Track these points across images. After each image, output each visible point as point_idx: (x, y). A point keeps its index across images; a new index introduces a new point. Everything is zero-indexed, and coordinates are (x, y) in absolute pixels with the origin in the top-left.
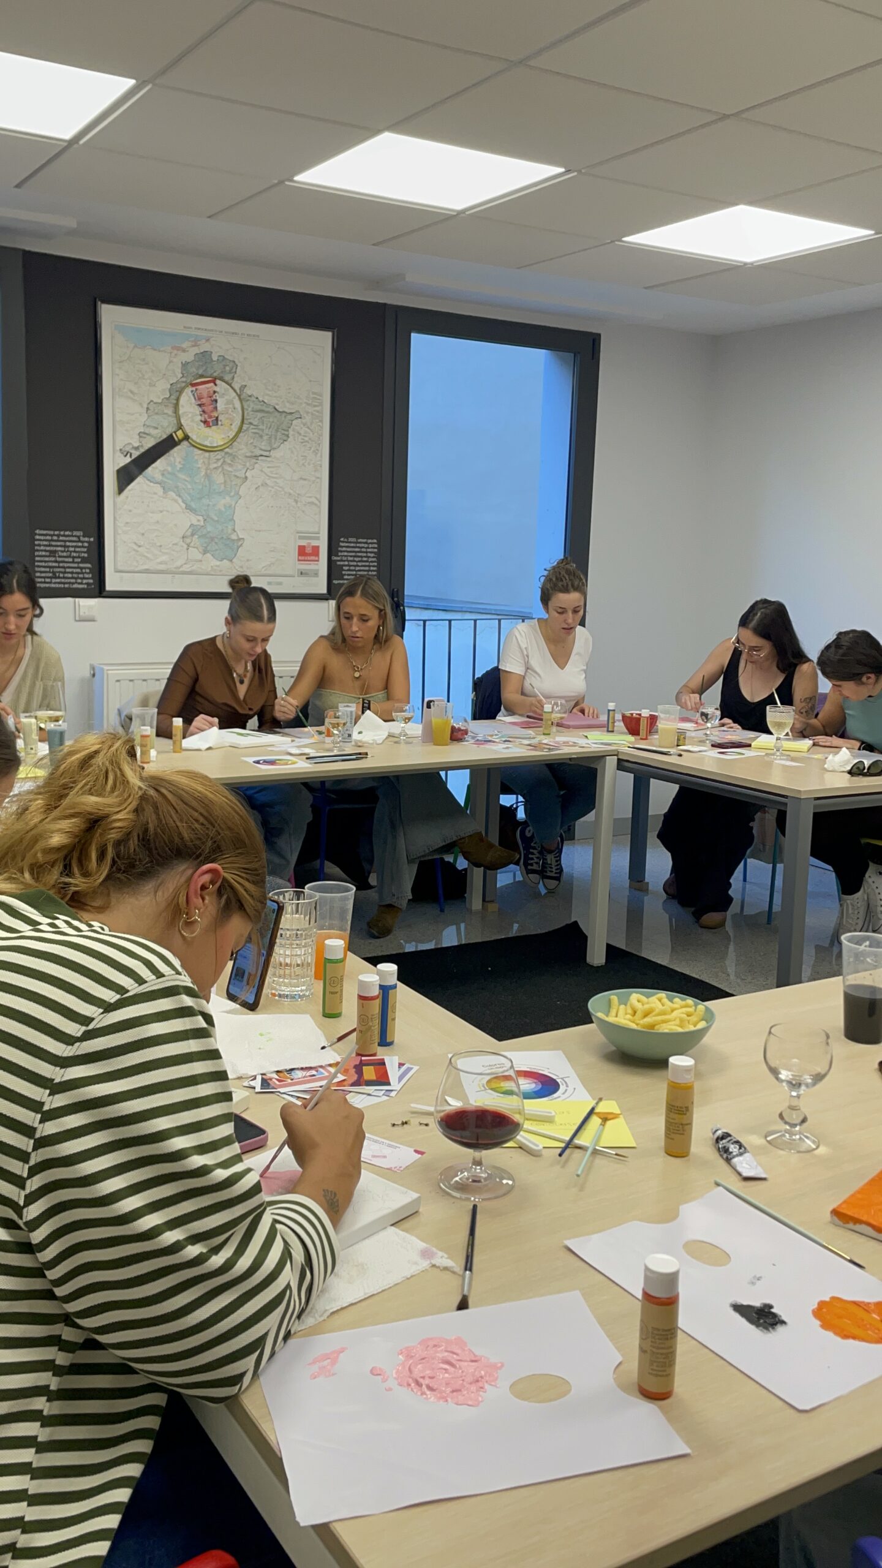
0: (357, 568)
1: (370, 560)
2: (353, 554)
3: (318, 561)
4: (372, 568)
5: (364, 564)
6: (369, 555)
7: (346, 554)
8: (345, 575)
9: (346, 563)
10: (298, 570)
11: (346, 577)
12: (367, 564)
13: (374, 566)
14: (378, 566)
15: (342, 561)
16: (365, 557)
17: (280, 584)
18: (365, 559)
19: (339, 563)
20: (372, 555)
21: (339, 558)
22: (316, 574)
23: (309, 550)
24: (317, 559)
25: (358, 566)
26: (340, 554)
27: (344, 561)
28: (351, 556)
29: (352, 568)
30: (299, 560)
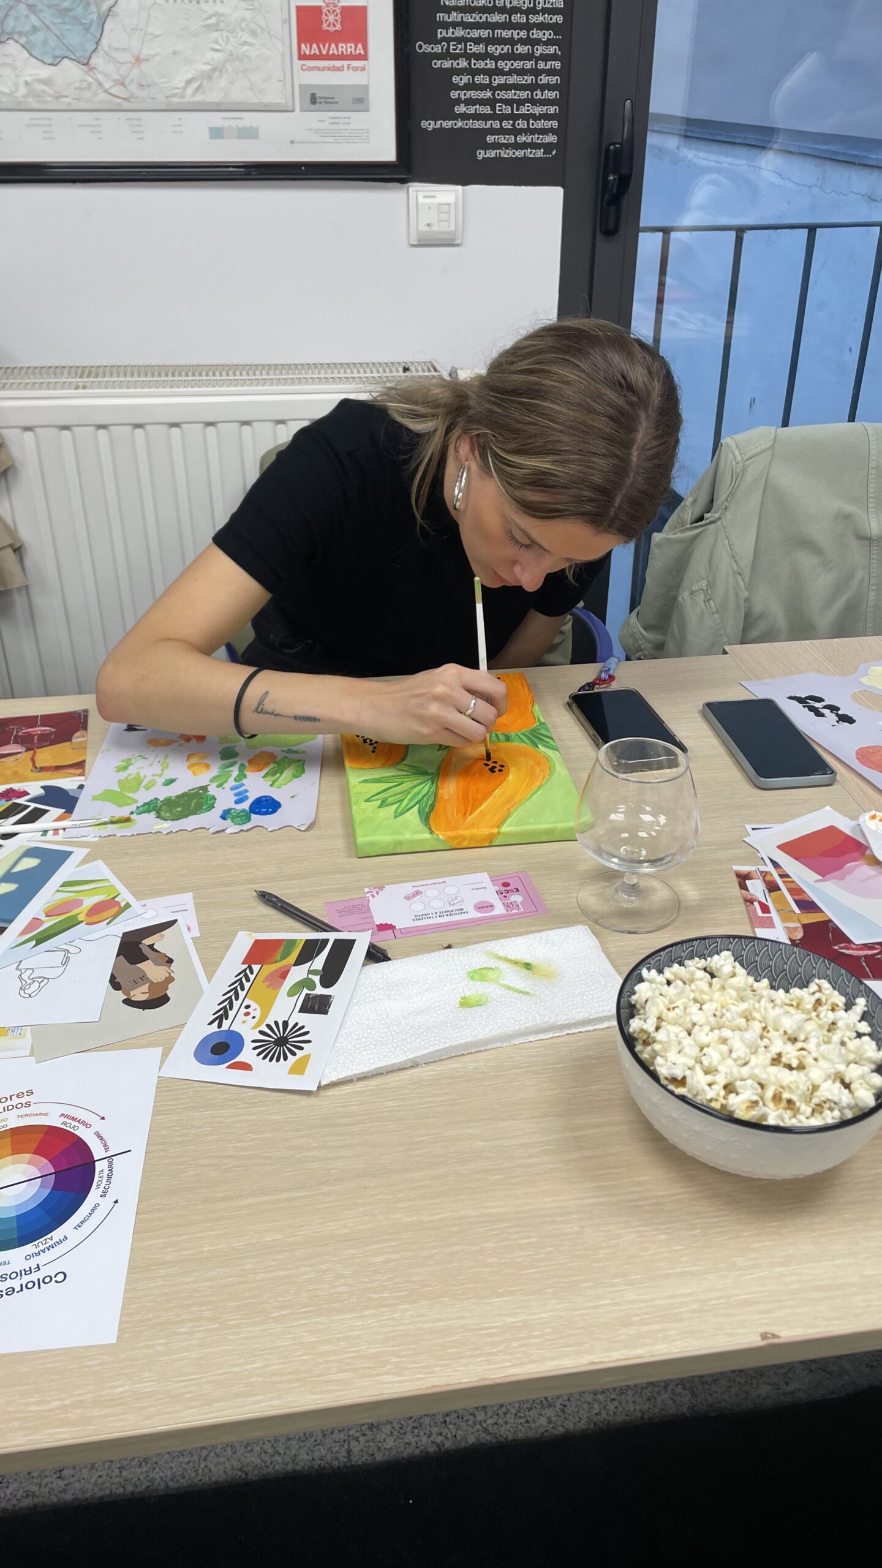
0: (498, 80)
1: (540, 50)
2: (485, 33)
3: (364, 57)
4: (544, 79)
5: (519, 65)
6: (536, 34)
7: (460, 32)
8: (458, 101)
9: (463, 63)
10: (302, 87)
11: (461, 109)
12: (529, 65)
13: (550, 72)
14: (565, 72)
15: (446, 55)
16: (523, 42)
17: (250, 134)
18: (521, 49)
19: (437, 64)
20: (546, 35)
21: (438, 49)
22: (360, 101)
23: (331, 22)
24: (360, 50)
25: (499, 72)
26: (441, 33)
27: (455, 57)
28: (477, 41)
29: (480, 79)
30: (302, 57)
